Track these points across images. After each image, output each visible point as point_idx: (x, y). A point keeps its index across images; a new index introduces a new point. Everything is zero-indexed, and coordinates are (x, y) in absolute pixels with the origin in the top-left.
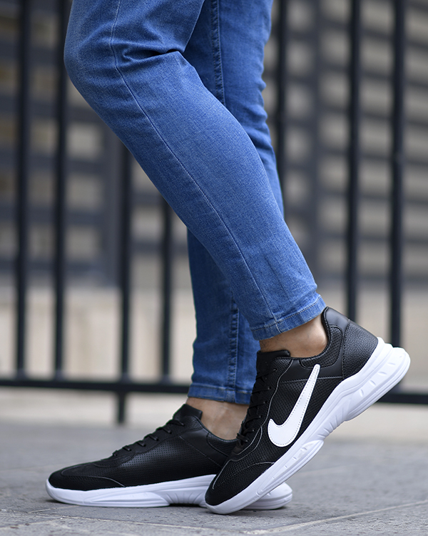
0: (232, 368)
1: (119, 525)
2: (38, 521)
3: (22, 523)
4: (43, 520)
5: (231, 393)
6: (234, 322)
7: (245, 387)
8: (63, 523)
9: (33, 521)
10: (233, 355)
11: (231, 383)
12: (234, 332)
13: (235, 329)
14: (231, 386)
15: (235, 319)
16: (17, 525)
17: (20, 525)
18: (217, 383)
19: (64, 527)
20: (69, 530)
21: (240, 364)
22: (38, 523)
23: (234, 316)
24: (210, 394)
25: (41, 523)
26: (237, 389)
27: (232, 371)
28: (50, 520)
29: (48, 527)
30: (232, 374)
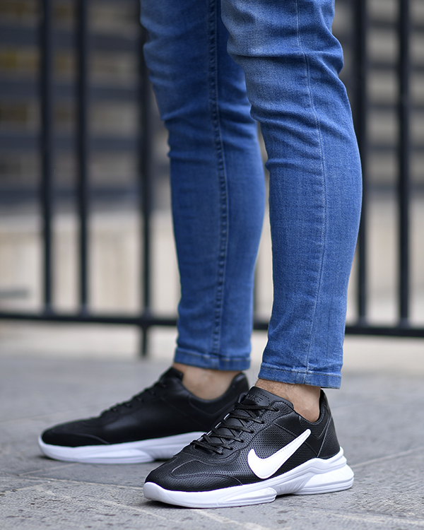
0: (216, 337)
1: (102, 490)
2: (25, 486)
3: (9, 489)
4: (31, 484)
5: (215, 361)
6: (219, 294)
7: (228, 355)
8: (49, 487)
9: (21, 486)
10: (217, 324)
11: (215, 352)
12: (219, 303)
13: (219, 300)
14: (215, 354)
15: (220, 291)
16: (4, 492)
17: (7, 492)
18: (202, 351)
19: (49, 492)
20: (52, 496)
21: (224, 333)
22: (25, 489)
23: (220, 288)
24: (194, 361)
25: (28, 488)
26: (221, 356)
27: (215, 340)
28: (37, 484)
29: (34, 493)
30: (216, 343)
